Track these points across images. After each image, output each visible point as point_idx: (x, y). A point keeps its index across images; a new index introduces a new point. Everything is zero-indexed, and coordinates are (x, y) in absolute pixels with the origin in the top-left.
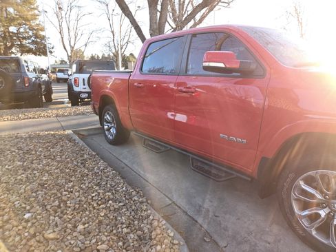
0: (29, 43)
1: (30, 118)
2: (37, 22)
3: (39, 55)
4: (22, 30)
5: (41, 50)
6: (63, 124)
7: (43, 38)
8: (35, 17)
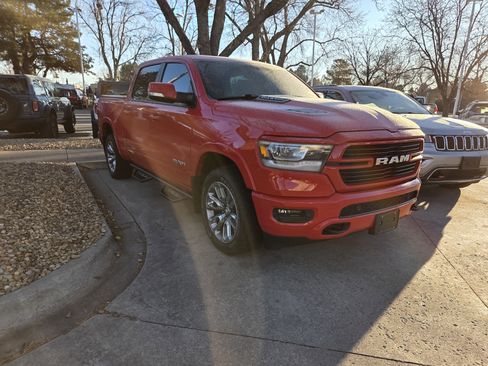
0: (58, 54)
1: (35, 149)
2: (69, 24)
3: (71, 70)
4: (47, 35)
5: (75, 64)
6: (70, 156)
7: (77, 46)
8: (65, 17)
